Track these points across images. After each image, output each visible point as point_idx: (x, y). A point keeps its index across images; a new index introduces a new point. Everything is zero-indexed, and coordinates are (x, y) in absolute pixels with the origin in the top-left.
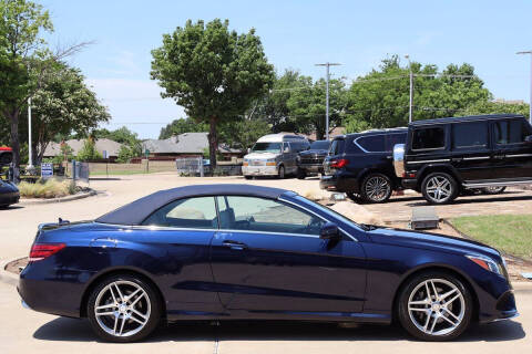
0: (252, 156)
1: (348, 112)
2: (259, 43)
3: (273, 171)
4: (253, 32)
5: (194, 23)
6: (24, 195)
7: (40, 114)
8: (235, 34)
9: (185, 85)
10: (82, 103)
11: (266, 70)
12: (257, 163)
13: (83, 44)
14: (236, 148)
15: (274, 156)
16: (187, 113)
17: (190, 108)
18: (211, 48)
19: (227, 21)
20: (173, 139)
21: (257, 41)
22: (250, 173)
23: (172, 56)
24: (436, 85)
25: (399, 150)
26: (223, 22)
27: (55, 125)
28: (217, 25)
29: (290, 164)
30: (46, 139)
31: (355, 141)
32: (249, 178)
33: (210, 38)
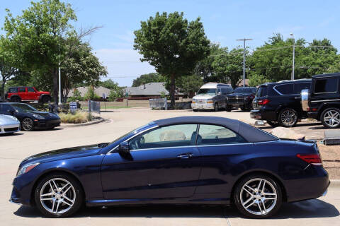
0: (198, 97)
1: (252, 69)
2: (202, 27)
3: (211, 106)
4: (199, 20)
5: (161, 14)
6: (63, 122)
7: (66, 72)
8: (186, 21)
9: (156, 53)
10: (91, 64)
11: (206, 43)
12: (201, 101)
13: (96, 28)
14: (181, 92)
15: (211, 97)
16: (157, 70)
17: (159, 67)
18: (172, 31)
19: (182, 13)
20: (142, 87)
21: (200, 26)
22: (197, 107)
23: (147, 35)
24: (306, 52)
25: (305, 94)
26: (180, 14)
27: (74, 79)
28: (176, 15)
29: (221, 102)
30: (69, 87)
31: (274, 88)
32: (196, 111)
33: (171, 24)
